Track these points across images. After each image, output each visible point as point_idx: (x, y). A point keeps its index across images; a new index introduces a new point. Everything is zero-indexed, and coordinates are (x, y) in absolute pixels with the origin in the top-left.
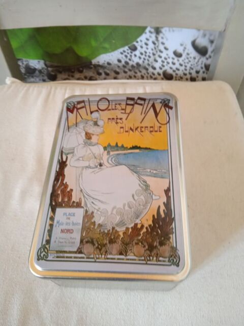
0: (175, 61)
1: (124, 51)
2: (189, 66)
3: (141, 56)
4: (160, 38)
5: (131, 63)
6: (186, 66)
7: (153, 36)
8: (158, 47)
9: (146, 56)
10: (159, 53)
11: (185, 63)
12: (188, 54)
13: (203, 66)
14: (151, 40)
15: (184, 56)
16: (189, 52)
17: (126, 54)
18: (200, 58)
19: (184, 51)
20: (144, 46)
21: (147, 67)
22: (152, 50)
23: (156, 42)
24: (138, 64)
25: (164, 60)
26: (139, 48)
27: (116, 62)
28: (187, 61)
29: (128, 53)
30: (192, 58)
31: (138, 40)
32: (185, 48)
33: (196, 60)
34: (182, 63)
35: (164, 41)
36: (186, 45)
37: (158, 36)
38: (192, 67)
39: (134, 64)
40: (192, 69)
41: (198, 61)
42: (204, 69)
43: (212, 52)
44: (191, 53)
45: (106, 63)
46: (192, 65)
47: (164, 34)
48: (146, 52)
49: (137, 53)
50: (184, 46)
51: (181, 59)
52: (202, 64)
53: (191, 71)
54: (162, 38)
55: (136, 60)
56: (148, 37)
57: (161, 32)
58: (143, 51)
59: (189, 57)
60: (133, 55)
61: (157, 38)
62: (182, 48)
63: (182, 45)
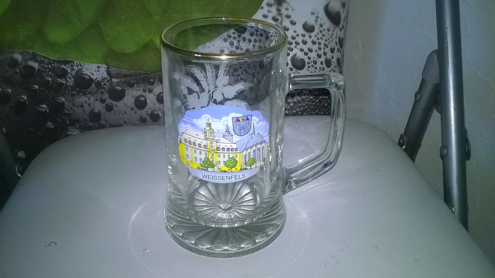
1: (229, 37)
6: (320, 44)
7: (274, 9)
8: (281, 23)
12: (321, 26)
16: (322, 23)
23: (278, 17)
30: (326, 31)
32: (317, 17)
33: (330, 33)
36: (318, 13)
52: (336, 38)
54: (287, 9)
57: (284, 1)
59: (322, 29)
62: (314, 17)
63: (313, 14)
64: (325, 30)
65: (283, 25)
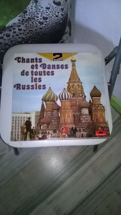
0: (47, 11)
1: (21, 15)
2: (54, 11)
3: (29, 14)
4: (38, 4)
5: (25, 19)
6: (53, 12)
7: (35, 4)
8: (38, 8)
9: (32, 13)
10: (39, 10)
11: (52, 11)
13: (60, 9)
14: (34, 6)
15: (51, 8)
16: (53, 6)
17: (22, 16)
18: (58, 7)
19: (50, 6)
20: (31, 10)
21: (34, 17)
22: (35, 10)
23: (36, 6)
24: (29, 18)
25: (42, 12)
26: (28, 11)
27: (18, 21)
28: (52, 9)
29: (23, 15)
31: (27, 8)
32: (51, 5)
33: (57, 8)
34: (51, 11)
35: (40, 5)
36: (51, 4)
37: (37, 4)
38: (56, 11)
39: (27, 19)
40: (56, 12)
41: (58, 8)
42: (61, 11)
43: (63, 3)
44: (54, 6)
45: (13, 24)
46: (55, 11)
47: (39, 2)
48: (32, 12)
49: (28, 13)
50: (50, 4)
51: (50, 10)
53: (56, 13)
54: (39, 4)
55: (27, 17)
56: (32, 5)
57: (38, 2)
58: (30, 12)
59: (53, 8)
60: (26, 15)
61: (36, 4)
62: (49, 5)
63: (49, 4)
64: (54, 8)
65: (39, 8)
